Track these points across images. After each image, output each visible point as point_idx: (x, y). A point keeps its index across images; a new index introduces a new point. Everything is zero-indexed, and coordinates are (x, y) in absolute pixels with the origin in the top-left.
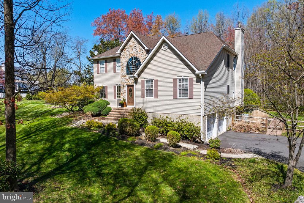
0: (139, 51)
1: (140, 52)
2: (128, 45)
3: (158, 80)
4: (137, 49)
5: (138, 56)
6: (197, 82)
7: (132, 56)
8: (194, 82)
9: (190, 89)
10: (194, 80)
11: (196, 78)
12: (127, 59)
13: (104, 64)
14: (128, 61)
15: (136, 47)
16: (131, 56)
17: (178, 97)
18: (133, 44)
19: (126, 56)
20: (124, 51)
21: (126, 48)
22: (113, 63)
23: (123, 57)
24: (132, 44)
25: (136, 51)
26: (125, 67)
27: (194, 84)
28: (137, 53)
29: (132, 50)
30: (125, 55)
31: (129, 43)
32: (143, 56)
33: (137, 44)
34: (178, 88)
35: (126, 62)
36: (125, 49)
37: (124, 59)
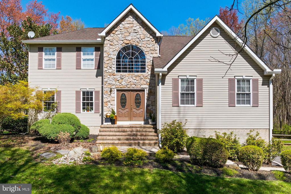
0: (143, 38)
1: (143, 40)
2: (121, 25)
3: (203, 79)
4: (138, 33)
5: (140, 45)
6: (263, 85)
7: (128, 44)
8: (259, 85)
9: (254, 94)
10: (259, 81)
11: (262, 80)
12: (119, 47)
13: (54, 54)
14: (120, 51)
15: (136, 31)
16: (126, 44)
17: (236, 105)
18: (131, 25)
19: (116, 43)
20: (112, 35)
21: (116, 29)
22: (75, 54)
23: (111, 43)
24: (128, 25)
25: (135, 37)
26: (113, 60)
27: (259, 87)
28: (138, 40)
29: (128, 35)
30: (115, 41)
31: (123, 23)
32: (148, 46)
33: (138, 27)
34: (236, 92)
35: (116, 53)
36: (114, 32)
37: (111, 47)
